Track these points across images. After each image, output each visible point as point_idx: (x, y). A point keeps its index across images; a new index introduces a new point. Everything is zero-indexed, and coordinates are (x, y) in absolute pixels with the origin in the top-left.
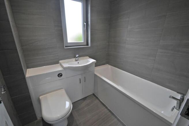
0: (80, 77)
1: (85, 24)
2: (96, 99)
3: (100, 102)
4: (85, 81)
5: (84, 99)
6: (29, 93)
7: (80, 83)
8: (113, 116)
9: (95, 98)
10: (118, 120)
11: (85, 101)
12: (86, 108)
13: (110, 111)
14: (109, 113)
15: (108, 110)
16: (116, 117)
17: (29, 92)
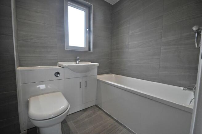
0: (81, 80)
1: (87, 30)
2: (100, 110)
3: (104, 113)
4: (86, 86)
5: (85, 110)
6: (16, 92)
7: (80, 88)
8: (121, 126)
9: (98, 108)
10: (128, 130)
11: (86, 112)
12: (86, 119)
13: (117, 121)
14: (116, 123)
15: (115, 120)
16: (125, 127)
17: (16, 90)
